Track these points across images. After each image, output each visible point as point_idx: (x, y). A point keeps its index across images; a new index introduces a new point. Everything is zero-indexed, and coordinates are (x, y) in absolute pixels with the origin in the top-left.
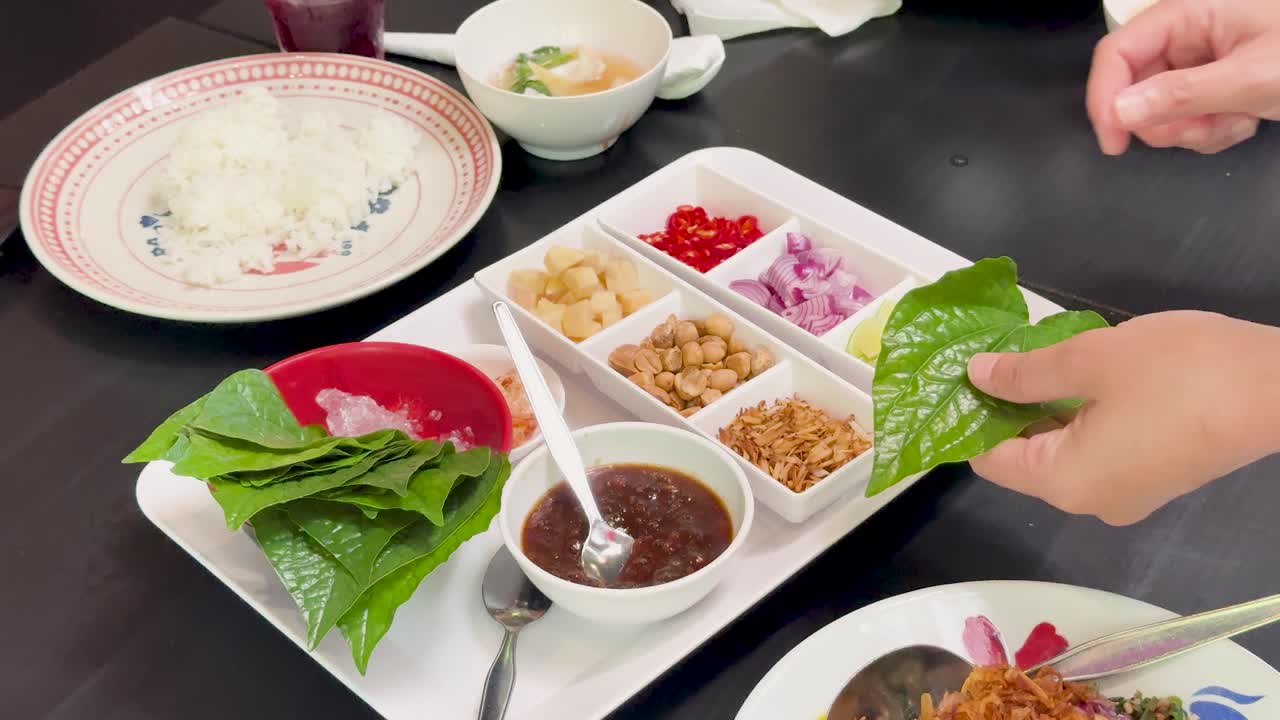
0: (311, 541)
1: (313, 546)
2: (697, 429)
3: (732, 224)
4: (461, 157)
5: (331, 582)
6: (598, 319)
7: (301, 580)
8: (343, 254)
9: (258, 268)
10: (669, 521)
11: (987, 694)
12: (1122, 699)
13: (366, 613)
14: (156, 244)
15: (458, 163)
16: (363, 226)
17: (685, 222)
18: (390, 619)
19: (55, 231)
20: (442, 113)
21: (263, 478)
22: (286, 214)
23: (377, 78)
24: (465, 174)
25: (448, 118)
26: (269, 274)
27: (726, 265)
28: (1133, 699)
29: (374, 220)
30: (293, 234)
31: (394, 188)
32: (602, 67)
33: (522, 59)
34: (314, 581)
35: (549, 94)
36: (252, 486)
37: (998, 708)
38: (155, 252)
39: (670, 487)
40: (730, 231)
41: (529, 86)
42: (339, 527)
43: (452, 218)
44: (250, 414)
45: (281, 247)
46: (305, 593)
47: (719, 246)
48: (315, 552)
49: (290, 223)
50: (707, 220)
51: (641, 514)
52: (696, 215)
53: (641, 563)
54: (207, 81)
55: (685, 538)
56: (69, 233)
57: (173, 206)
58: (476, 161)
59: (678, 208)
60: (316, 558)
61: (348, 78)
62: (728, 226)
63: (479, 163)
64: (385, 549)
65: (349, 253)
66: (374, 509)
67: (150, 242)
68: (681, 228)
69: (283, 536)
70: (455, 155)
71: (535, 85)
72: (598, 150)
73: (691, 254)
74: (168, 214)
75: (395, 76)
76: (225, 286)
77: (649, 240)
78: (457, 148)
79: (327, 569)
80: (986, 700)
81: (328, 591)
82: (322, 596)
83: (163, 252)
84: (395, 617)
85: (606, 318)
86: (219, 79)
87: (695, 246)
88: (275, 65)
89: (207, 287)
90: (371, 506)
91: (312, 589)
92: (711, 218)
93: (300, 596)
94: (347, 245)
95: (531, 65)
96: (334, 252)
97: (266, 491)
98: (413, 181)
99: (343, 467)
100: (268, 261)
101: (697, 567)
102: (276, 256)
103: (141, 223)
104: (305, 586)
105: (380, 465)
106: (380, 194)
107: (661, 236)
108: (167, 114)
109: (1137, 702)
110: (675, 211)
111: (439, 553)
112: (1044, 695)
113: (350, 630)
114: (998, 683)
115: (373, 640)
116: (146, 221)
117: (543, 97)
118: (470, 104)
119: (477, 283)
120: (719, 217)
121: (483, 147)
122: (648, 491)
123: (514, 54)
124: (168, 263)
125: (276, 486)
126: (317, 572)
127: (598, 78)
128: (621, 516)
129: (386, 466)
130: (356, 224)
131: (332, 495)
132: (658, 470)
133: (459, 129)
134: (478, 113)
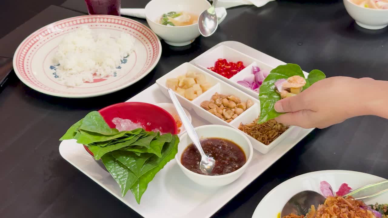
0: (120, 163)
1: (121, 165)
2: (232, 126)
3: (235, 64)
4: (148, 46)
5: (127, 176)
6: (196, 93)
7: (118, 175)
8: (114, 76)
9: (88, 81)
10: (226, 155)
11: (333, 205)
12: (372, 205)
13: (138, 185)
14: (56, 74)
15: (147, 48)
16: (119, 67)
17: (221, 63)
18: (147, 186)
19: (24, 71)
20: (141, 32)
21: (104, 144)
22: (96, 64)
23: (120, 22)
24: (150, 51)
25: (143, 34)
26: (92, 83)
27: (235, 77)
28: (376, 205)
29: (122, 65)
30: (98, 70)
31: (128, 56)
32: (190, 17)
33: (164, 16)
34: (122, 176)
35: (174, 26)
36: (101, 147)
37: (337, 208)
38: (55, 77)
39: (225, 144)
40: (235, 66)
41: (168, 23)
42: (128, 159)
43: (147, 64)
44: (96, 125)
45: (95, 74)
46: (120, 179)
47: (232, 71)
48: (121, 167)
49: (97, 67)
50: (227, 63)
51: (217, 153)
52: (224, 61)
53: (218, 168)
54: (71, 23)
55: (231, 160)
56: (28, 71)
57: (60, 62)
58: (153, 47)
59: (218, 60)
60: (122, 168)
61: (111, 22)
62: (234, 64)
63: (154, 47)
64: (143, 165)
65: (116, 76)
66: (140, 153)
67: (53, 74)
68: (219, 66)
69: (111, 162)
70: (146, 45)
71: (170, 23)
72: (190, 43)
73: (223, 73)
74: (59, 65)
75: (125, 22)
76: (78, 87)
77: (210, 69)
78: (147, 43)
79: (126, 172)
80: (333, 206)
81: (126, 178)
82: (125, 180)
83: (58, 77)
84: (148, 186)
85: (198, 93)
86: (75, 22)
87: (224, 71)
88: (88, 19)
89: (73, 87)
90: (138, 152)
91: (121, 178)
92: (228, 62)
93: (118, 180)
94: (115, 73)
95: (168, 17)
96: (111, 75)
97: (106, 148)
98: (134, 54)
99: (128, 140)
100: (91, 78)
101: (237, 169)
102: (93, 77)
103: (50, 68)
104: (119, 177)
105: (139, 139)
106: (124, 57)
107: (214, 68)
108: (56, 34)
109: (377, 206)
110: (217, 60)
111: (160, 166)
112: (350, 204)
113: (134, 191)
114: (336, 201)
115: (141, 194)
116: (52, 68)
117: (173, 26)
118: (150, 30)
119: (157, 84)
120: (231, 62)
121: (155, 42)
122: (219, 146)
123: (162, 14)
124: (60, 80)
125: (108, 146)
126: (123, 173)
127: (188, 21)
128: (211, 154)
129: (141, 139)
130: (117, 67)
131: (126, 149)
132: (220, 139)
133: (147, 37)
134: (153, 32)
